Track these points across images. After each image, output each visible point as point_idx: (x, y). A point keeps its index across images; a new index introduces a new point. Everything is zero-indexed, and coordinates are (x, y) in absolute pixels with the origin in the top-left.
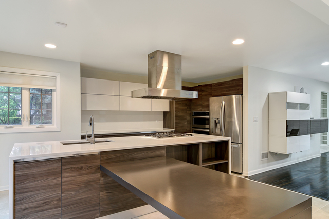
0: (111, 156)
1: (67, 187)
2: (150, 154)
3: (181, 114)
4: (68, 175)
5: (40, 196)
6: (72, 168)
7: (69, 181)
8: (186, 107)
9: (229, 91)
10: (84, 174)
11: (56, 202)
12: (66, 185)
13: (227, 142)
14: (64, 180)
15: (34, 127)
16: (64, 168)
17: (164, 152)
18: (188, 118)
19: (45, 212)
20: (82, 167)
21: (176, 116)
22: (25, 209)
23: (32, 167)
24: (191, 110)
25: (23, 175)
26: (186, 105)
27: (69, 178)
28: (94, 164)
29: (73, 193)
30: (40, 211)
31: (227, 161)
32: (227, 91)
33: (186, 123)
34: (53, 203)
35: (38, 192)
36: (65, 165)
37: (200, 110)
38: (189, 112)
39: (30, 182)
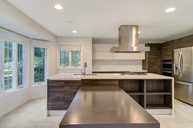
0: (86, 82)
1: (66, 93)
2: (108, 83)
3: (152, 61)
4: (67, 88)
5: (57, 95)
6: (68, 85)
7: (67, 91)
8: (157, 57)
9: (186, 44)
10: (73, 89)
11: (62, 99)
12: (66, 92)
13: (171, 80)
14: (65, 90)
15: (73, 67)
16: (65, 85)
17: (117, 83)
18: (159, 64)
19: (58, 102)
20: (73, 86)
21: (149, 62)
22: (51, 99)
23: (53, 83)
24: (161, 59)
25: (51, 86)
26: (157, 55)
27: (68, 90)
28: (78, 84)
29: (69, 96)
30: (56, 101)
31: (171, 94)
32: (185, 44)
33: (157, 67)
34: (61, 99)
35: (56, 93)
36: (66, 84)
37: (166, 58)
38: (160, 60)
39: (53, 89)
